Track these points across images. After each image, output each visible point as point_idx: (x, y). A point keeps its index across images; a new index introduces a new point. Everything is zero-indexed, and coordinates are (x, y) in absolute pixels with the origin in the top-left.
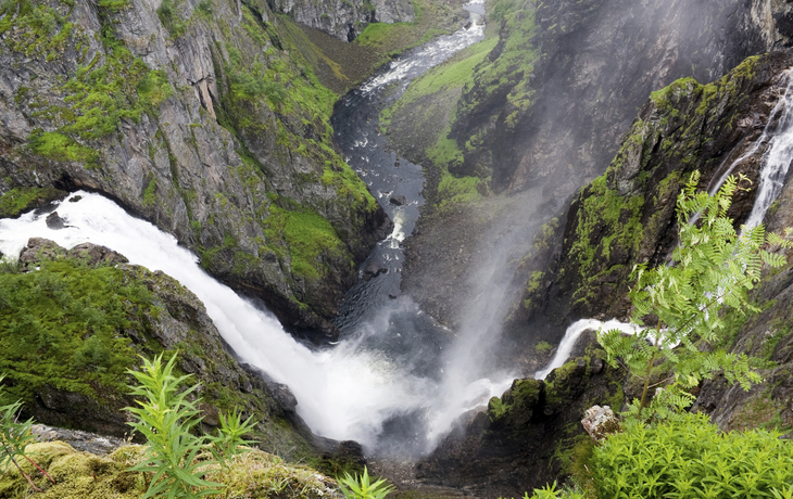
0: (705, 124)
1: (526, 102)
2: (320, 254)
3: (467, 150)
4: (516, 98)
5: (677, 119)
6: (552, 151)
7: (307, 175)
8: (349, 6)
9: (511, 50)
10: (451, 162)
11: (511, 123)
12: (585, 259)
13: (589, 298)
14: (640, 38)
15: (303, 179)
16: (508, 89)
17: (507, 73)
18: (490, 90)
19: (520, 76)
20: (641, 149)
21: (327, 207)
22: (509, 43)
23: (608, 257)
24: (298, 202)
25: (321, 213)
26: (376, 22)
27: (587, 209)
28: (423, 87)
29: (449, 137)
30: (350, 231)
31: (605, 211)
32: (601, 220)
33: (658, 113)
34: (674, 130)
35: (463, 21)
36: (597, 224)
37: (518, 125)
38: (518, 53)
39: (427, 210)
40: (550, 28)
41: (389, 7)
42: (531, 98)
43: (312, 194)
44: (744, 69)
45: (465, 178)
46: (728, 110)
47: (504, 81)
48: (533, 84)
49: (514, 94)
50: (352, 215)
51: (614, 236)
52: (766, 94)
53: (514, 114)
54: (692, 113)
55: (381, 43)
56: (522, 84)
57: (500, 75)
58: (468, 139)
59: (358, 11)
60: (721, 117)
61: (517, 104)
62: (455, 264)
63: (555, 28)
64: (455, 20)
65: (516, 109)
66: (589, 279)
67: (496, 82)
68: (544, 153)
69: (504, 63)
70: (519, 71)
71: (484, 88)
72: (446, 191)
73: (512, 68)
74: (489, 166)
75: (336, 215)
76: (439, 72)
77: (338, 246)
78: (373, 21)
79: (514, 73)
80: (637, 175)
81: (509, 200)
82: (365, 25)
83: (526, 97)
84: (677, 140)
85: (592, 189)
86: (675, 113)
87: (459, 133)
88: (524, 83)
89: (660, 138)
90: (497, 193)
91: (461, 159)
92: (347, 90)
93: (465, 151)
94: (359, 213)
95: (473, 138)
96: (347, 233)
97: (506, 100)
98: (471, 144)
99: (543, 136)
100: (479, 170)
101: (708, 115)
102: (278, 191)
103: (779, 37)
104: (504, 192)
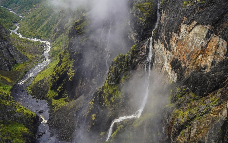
0: (128, 63)
1: (73, 74)
2: (22, 135)
3: (58, 91)
4: (70, 73)
5: (121, 64)
6: (83, 84)
7: (12, 111)
8: (7, 60)
9: (64, 61)
10: (54, 96)
11: (70, 80)
12: (108, 105)
13: (112, 114)
14: (100, 50)
15: (11, 113)
16: (67, 72)
17: (65, 68)
18: (61, 73)
19: (69, 67)
20: (114, 73)
21: (21, 119)
22: (63, 60)
23: (114, 102)
24: (10, 121)
25: (19, 122)
26: (17, 63)
27: (104, 92)
28: (38, 79)
29: (51, 90)
30: (30, 125)
31: (109, 91)
32: (109, 94)
33: (116, 63)
34: (121, 66)
35: (43, 58)
36: (108, 95)
37: (72, 80)
38: (67, 62)
39: (51, 111)
40: (75, 53)
41: (20, 59)
42: (74, 72)
43: (15, 117)
44: (133, 49)
45: (60, 99)
46: (132, 59)
47: (65, 70)
48: (73, 69)
49: (69, 73)
50: (29, 120)
51: (114, 96)
52: (139, 53)
53: (71, 77)
54: (124, 61)
55: (20, 69)
56: (70, 69)
57: (63, 69)
58: (58, 88)
59: (10, 61)
60: (131, 60)
61: (71, 75)
62: (66, 123)
63: (76, 53)
64: (41, 59)
65: (71, 76)
66: (111, 109)
67: (62, 71)
68: (82, 85)
69: (63, 65)
70: (68, 66)
71: (59, 73)
72: (55, 105)
73: (66, 66)
74: (66, 94)
75: (25, 121)
76: (42, 73)
77: (28, 130)
78: (16, 63)
79: (67, 67)
80: (115, 80)
81: (75, 101)
82: (14, 65)
83: (73, 72)
84: (122, 68)
85: (104, 87)
86: (120, 63)
87: (54, 88)
88: (71, 69)
89: (118, 69)
90: (71, 100)
91: (57, 94)
92: (13, 85)
93: (58, 92)
94: (31, 119)
95: (59, 87)
96: (29, 125)
97: (67, 75)
98: (59, 89)
99: (80, 81)
100: (64, 96)
101: (128, 61)
102: (3, 119)
103: (137, 41)
104: (73, 99)
